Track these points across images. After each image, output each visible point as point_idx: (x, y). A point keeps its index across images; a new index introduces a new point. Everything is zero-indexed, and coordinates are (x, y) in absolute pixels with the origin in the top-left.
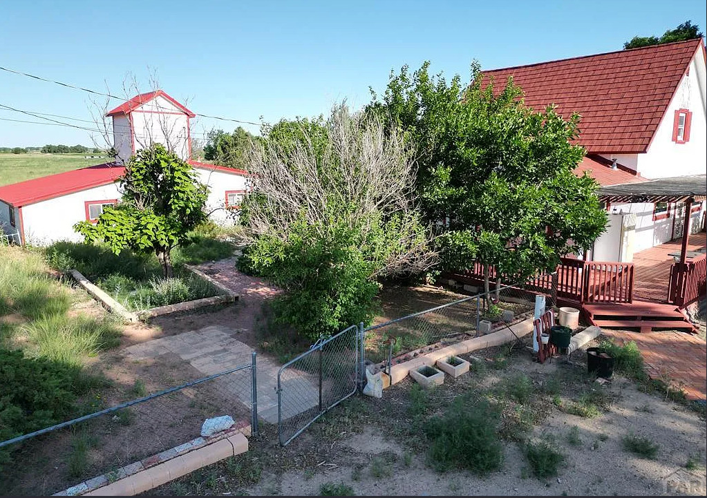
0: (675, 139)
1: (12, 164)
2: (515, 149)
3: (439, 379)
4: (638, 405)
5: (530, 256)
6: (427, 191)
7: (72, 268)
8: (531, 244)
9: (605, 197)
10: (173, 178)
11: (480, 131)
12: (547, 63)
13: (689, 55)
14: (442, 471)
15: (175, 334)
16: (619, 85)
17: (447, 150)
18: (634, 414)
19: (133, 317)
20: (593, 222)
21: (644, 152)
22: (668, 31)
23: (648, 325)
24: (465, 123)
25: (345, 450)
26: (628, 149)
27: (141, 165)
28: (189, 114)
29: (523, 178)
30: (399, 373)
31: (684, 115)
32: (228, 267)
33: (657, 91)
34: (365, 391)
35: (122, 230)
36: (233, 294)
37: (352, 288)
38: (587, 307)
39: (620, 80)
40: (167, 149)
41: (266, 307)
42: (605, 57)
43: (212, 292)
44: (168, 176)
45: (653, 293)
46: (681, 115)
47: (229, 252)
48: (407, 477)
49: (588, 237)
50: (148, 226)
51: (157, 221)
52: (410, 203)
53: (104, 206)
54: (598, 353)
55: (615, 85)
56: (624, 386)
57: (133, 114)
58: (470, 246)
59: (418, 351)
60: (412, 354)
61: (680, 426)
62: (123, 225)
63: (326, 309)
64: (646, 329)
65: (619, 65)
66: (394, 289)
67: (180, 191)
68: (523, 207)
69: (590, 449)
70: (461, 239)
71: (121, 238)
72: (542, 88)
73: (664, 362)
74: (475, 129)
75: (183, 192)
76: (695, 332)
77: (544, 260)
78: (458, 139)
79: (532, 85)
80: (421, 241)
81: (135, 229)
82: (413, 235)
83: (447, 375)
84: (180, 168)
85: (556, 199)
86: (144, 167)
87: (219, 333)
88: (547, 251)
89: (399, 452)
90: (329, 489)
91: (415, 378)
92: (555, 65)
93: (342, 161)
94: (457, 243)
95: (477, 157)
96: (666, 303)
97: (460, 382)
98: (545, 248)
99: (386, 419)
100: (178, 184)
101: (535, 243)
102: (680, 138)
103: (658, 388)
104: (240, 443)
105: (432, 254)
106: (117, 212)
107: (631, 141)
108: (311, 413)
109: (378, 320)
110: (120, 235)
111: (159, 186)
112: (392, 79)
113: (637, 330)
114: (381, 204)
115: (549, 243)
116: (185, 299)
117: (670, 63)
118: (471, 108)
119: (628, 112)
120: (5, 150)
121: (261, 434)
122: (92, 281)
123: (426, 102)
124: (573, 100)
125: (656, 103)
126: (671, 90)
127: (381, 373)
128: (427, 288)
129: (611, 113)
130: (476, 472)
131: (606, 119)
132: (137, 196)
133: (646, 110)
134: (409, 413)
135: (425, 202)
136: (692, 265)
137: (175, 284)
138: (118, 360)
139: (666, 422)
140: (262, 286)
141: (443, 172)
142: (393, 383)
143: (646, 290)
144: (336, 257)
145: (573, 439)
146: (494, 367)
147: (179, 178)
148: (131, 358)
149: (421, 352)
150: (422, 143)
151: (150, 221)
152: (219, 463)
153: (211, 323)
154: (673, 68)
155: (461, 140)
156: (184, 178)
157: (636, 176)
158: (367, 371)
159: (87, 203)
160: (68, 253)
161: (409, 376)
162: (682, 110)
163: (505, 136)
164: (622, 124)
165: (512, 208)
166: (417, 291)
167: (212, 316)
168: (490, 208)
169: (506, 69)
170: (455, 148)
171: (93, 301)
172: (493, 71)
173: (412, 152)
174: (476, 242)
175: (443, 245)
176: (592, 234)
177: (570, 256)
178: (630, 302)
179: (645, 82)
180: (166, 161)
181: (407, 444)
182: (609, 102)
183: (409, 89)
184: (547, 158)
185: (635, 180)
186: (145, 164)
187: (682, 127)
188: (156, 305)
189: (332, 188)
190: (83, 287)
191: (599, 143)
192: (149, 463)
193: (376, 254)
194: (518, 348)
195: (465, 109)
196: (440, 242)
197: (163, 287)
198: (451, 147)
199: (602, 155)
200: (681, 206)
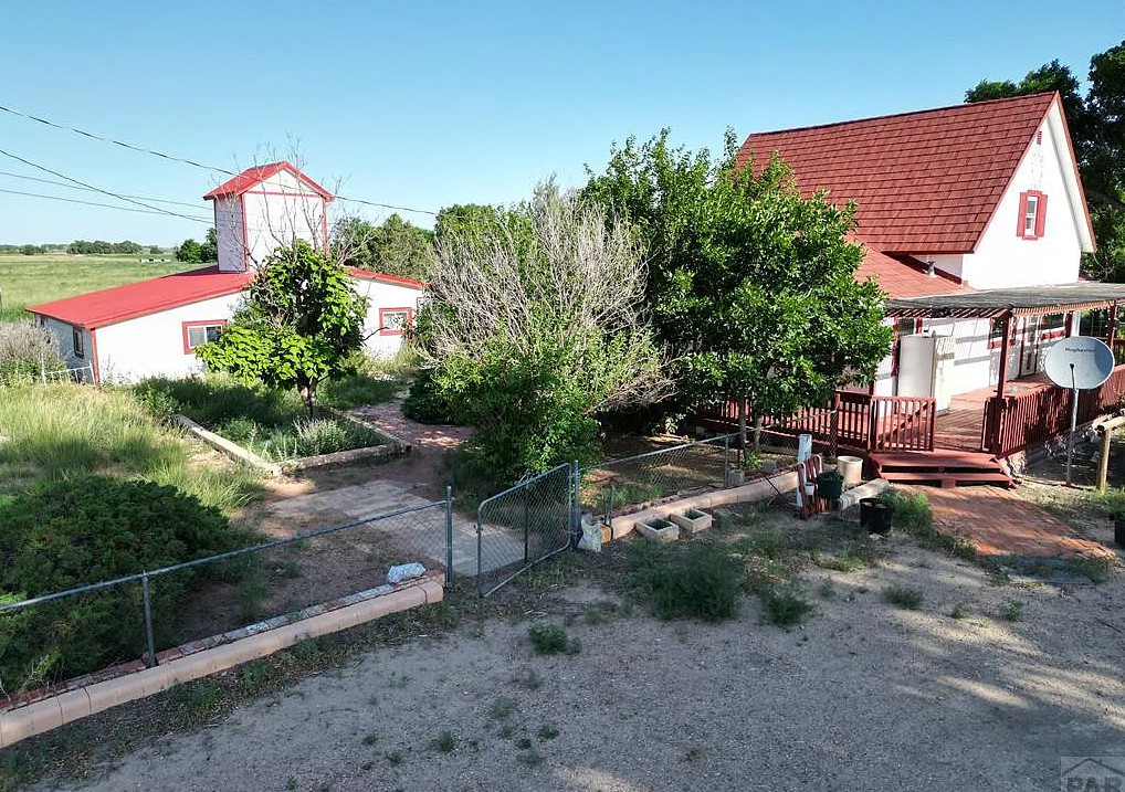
0: (1021, 233)
1: (26, 270)
2: (774, 248)
3: (672, 533)
4: (913, 560)
5: (793, 386)
6: (661, 302)
7: (176, 412)
8: (795, 369)
9: (896, 310)
10: (325, 285)
11: (731, 223)
12: (845, 123)
13: (1038, 115)
14: (667, 619)
15: (332, 489)
16: (943, 157)
17: (690, 248)
18: (907, 569)
19: (276, 469)
20: (873, 341)
21: (971, 251)
22: (1031, 73)
23: (951, 477)
24: (712, 213)
25: (555, 601)
26: (949, 247)
27: (279, 268)
28: (326, 197)
29: (786, 285)
30: (623, 526)
31: (1035, 199)
32: (390, 413)
33: (994, 166)
34: (581, 544)
35: (255, 355)
36: (404, 443)
37: (564, 423)
38: (875, 457)
39: (945, 149)
40: (313, 248)
41: (450, 458)
42: (926, 116)
43: (375, 440)
44: (317, 284)
45: (968, 441)
46: (1031, 199)
47: (390, 393)
48: (628, 624)
49: (867, 361)
50: (293, 350)
51: (302, 345)
52: (639, 317)
53: (208, 329)
54: (874, 504)
55: (937, 157)
56: (903, 543)
57: (247, 197)
58: (714, 372)
59: (647, 504)
60: (640, 506)
61: (960, 580)
62: (256, 349)
63: (532, 449)
64: (949, 483)
65: (945, 127)
66: (622, 439)
67: (333, 303)
68: (782, 321)
69: (845, 601)
70: (706, 363)
71: (254, 366)
72: (837, 160)
73: (961, 519)
74: (725, 221)
75: (338, 305)
76: (1013, 487)
77: (813, 392)
78: (703, 235)
79: (823, 155)
80: (653, 366)
81: (272, 355)
82: (643, 358)
83: (683, 529)
84: (333, 272)
85: (829, 312)
86: (284, 271)
87: (390, 487)
88: (816, 380)
89: (619, 603)
90: (539, 631)
91: (643, 531)
92: (855, 126)
93: (551, 262)
94: (699, 367)
95: (727, 258)
96: (981, 451)
97: (699, 537)
98: (813, 375)
99: (606, 573)
100: (330, 294)
101: (799, 368)
102: (1029, 232)
103: (945, 545)
104: (434, 590)
105: (668, 382)
106: (247, 332)
107: (953, 238)
108: (516, 566)
109: (597, 474)
110: (252, 362)
111: (302, 297)
112: (614, 155)
113: (938, 484)
114: (603, 318)
115: (818, 369)
116: (341, 446)
117: (1015, 126)
118: (720, 193)
119: (953, 195)
120: (9, 250)
121: (456, 585)
122: (208, 428)
123: (663, 185)
124: (879, 178)
125: (990, 183)
126: (1012, 164)
127: (599, 524)
128: (668, 437)
129: (929, 197)
130: (707, 620)
131: (923, 205)
132: (275, 310)
133: (977, 192)
134: (634, 567)
135: (658, 318)
136: (1013, 401)
137: (328, 428)
138: (268, 515)
139: (945, 578)
140: (441, 436)
141: (683, 278)
142: (615, 537)
143: (959, 437)
144: (545, 380)
145: (826, 592)
146: (745, 523)
147: (333, 286)
148: (283, 514)
149: (652, 505)
150: (658, 240)
151: (293, 343)
152: (410, 610)
153: (377, 477)
154: (1018, 133)
155: (706, 235)
156: (339, 286)
157: (962, 285)
158: (583, 521)
159: (185, 325)
160: (168, 391)
161: (635, 530)
162: (1031, 193)
163: (763, 230)
164: (944, 212)
165: (770, 322)
166: (653, 441)
167: (379, 470)
168: (741, 323)
169: (787, 131)
170: (699, 246)
171: (214, 452)
172: (770, 134)
173: (643, 250)
174: (723, 366)
175: (681, 372)
176: (872, 357)
177: (851, 388)
178: (931, 450)
179: (977, 153)
180: (316, 263)
181: (630, 595)
182: (928, 181)
183: (639, 168)
184: (815, 259)
185: (958, 291)
186: (285, 267)
187: (1032, 216)
188: (302, 455)
189: (540, 297)
190: (196, 435)
191: (911, 238)
192: (333, 606)
193: (596, 381)
194: (779, 504)
195: (712, 195)
196: (677, 368)
197: (312, 431)
198: (695, 245)
199: (915, 257)
200: (1032, 329)
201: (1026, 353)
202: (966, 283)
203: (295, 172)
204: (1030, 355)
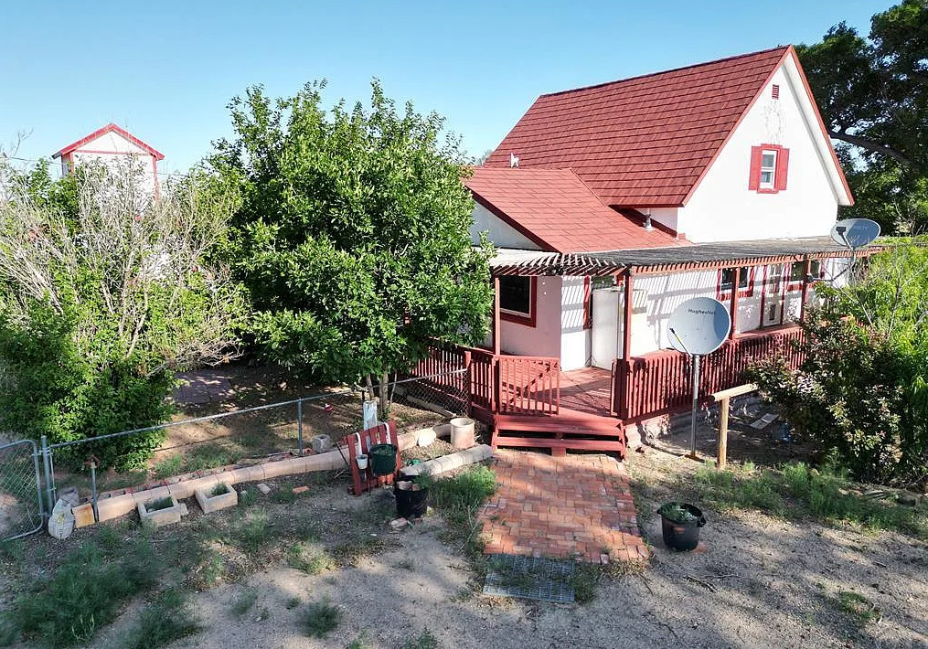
0: (754, 185)
16: (682, 112)
18: (386, 571)
21: (680, 205)
23: (562, 445)
26: (664, 201)
28: (156, 155)
31: (774, 153)
33: (721, 120)
38: (495, 418)
46: (767, 152)
64: (559, 451)
65: (690, 84)
69: (255, 620)
72: (599, 117)
76: (624, 458)
79: (590, 113)
83: (199, 508)
96: (611, 415)
102: (767, 186)
107: (670, 191)
113: (547, 451)
117: (748, 80)
119: (680, 150)
126: (735, 117)
129: (661, 151)
131: (654, 159)
133: (700, 146)
142: (102, 519)
157: (677, 238)
158: (59, 502)
161: (134, 510)
162: (766, 147)
164: (669, 166)
178: (557, 412)
179: (710, 107)
182: (664, 136)
185: (676, 244)
187: (771, 170)
199: (639, 210)
200: (777, 280)
201: (768, 304)
202: (683, 237)
203: (123, 134)
204: (773, 307)
